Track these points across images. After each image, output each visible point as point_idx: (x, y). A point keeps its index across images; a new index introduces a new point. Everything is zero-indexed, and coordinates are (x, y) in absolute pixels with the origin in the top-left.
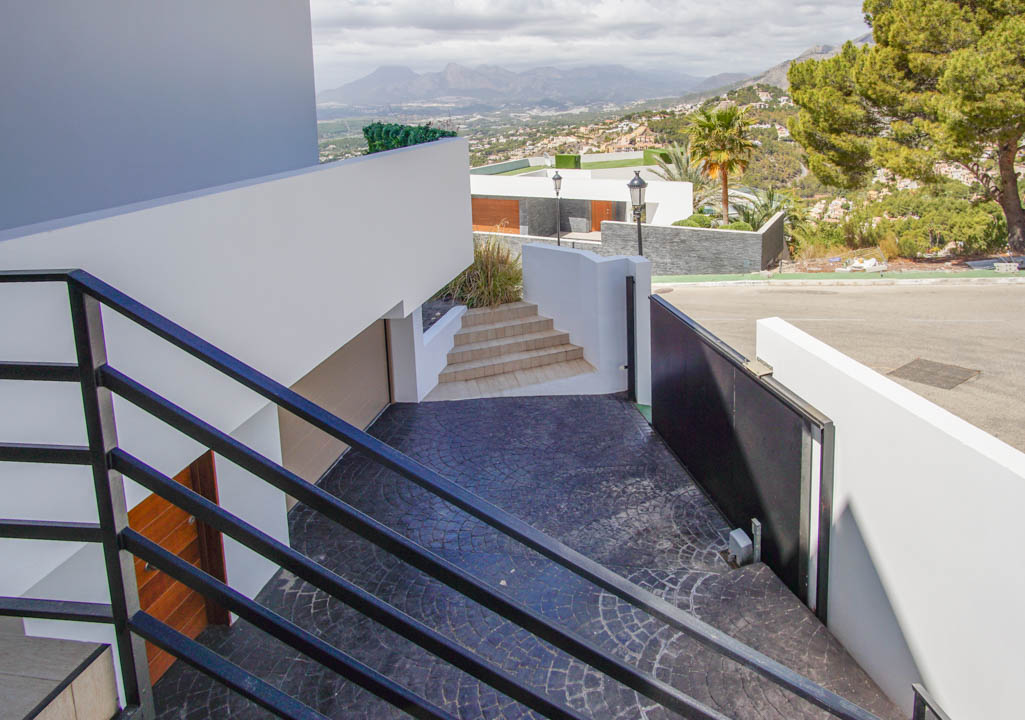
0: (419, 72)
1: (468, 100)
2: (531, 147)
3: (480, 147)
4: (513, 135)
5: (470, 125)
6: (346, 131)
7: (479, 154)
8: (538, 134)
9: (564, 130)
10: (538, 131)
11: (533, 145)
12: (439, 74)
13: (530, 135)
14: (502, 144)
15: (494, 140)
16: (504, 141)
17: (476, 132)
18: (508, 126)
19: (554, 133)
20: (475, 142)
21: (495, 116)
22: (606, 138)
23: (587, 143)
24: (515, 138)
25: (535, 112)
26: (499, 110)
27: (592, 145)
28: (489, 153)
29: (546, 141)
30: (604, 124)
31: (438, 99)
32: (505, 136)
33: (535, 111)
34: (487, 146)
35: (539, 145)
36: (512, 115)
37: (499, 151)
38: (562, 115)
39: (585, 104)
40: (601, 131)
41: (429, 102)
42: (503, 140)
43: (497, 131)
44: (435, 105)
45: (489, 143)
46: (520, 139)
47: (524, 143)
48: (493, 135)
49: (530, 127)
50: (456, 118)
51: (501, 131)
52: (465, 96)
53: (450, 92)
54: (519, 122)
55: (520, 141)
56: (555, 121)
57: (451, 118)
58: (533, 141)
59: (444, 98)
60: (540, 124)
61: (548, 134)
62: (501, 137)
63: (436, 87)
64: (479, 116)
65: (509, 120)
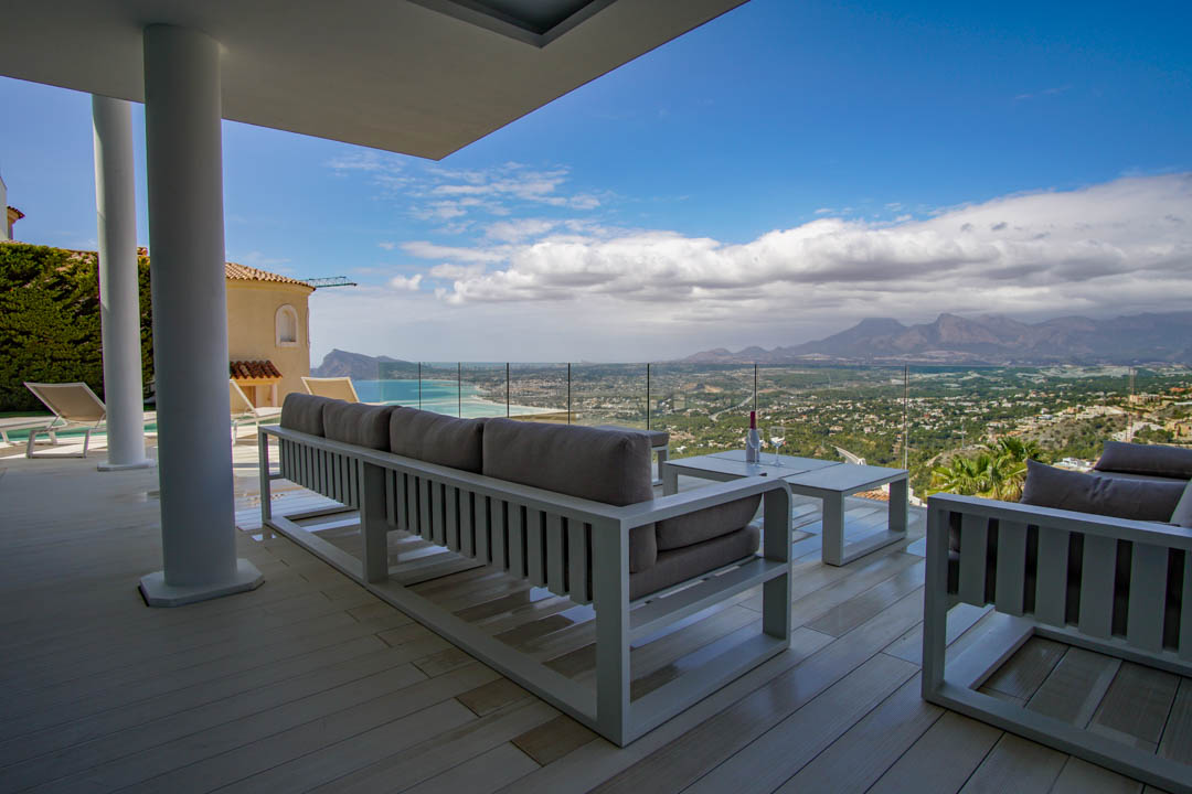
0: (907, 324)
1: (961, 356)
2: (1048, 416)
3: (977, 410)
4: (1020, 399)
5: (964, 384)
6: (828, 383)
7: (974, 419)
8: (1058, 401)
9: (1099, 397)
10: (1058, 397)
11: (1051, 413)
12: (929, 326)
13: (1045, 400)
14: (1005, 409)
15: (995, 404)
16: (1010, 405)
17: (972, 392)
18: (1015, 388)
19: (1082, 400)
20: (970, 404)
21: (996, 375)
22: (1175, 412)
23: (1141, 418)
24: (1023, 403)
25: (1052, 373)
26: (1002, 368)
27: (1149, 420)
28: (988, 418)
29: (1070, 410)
30: (1168, 393)
31: (926, 353)
32: (1009, 401)
33: (1053, 371)
34: (985, 410)
35: (1060, 414)
36: (1020, 375)
37: (1001, 417)
38: (1094, 378)
39: (1129, 363)
40: (1165, 403)
41: (916, 356)
42: (1006, 404)
43: (998, 393)
44: (922, 360)
45: (988, 407)
46: (1031, 405)
47: (1037, 410)
48: (993, 398)
49: (1047, 392)
50: (946, 374)
51: (1005, 395)
52: (959, 350)
53: (941, 347)
54: (1030, 385)
55: (1032, 407)
56: (1083, 385)
57: (941, 375)
58: (1053, 409)
59: (933, 353)
60: (1060, 389)
61: (1073, 401)
62: (1005, 400)
63: (925, 340)
64: (976, 375)
65: (1017, 382)
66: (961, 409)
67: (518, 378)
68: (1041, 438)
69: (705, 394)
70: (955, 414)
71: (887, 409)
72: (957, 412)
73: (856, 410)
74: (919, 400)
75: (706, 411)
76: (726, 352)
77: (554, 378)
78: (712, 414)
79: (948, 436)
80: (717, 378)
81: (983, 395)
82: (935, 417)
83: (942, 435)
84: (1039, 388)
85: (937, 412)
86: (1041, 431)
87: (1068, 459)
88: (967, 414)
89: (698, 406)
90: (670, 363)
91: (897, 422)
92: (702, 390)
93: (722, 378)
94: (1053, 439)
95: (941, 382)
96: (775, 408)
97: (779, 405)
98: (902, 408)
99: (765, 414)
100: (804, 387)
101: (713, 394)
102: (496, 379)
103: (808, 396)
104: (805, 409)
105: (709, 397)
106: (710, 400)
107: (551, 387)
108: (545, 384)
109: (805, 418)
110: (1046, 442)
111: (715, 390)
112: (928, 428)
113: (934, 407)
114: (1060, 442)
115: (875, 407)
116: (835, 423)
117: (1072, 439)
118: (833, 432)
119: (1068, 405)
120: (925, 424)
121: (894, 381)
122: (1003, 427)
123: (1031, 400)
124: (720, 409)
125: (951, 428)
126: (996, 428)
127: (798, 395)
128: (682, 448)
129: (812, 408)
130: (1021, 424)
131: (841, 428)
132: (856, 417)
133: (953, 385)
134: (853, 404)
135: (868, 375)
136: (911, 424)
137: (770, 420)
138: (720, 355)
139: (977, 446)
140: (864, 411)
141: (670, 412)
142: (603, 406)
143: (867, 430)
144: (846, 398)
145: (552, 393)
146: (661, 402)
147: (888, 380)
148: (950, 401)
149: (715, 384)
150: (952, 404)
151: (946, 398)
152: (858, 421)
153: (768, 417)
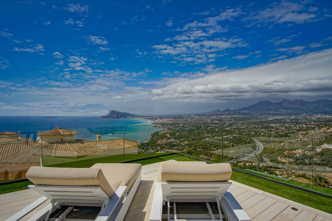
0: (273, 102)
2: (318, 130)
3: (295, 128)
4: (309, 125)
5: (291, 120)
6: (250, 119)
7: (295, 130)
8: (321, 125)
10: (321, 124)
11: (319, 129)
12: (279, 103)
13: (317, 125)
14: (304, 128)
15: (301, 126)
16: (306, 126)
17: (293, 122)
18: (307, 121)
19: (329, 125)
20: (293, 126)
21: (301, 117)
24: (310, 126)
25: (318, 116)
26: (302, 115)
28: (299, 130)
29: (325, 128)
31: (279, 111)
34: (298, 128)
35: (322, 129)
36: (308, 117)
37: (303, 130)
41: (276, 112)
43: (301, 123)
44: (278, 113)
45: (299, 127)
46: (312, 126)
47: (314, 128)
49: (317, 122)
50: (285, 117)
51: (304, 123)
52: (289, 110)
53: (283, 109)
54: (312, 120)
55: (313, 127)
56: (329, 120)
57: (284, 117)
58: (319, 128)
59: (281, 111)
60: (321, 121)
61: (326, 125)
62: (304, 125)
63: (278, 107)
64: (294, 117)
65: (307, 119)
66: (291, 127)
67: (161, 118)
68: (316, 137)
69: (214, 123)
70: (289, 129)
71: (268, 127)
72: (290, 128)
73: (258, 128)
74: (278, 125)
75: (214, 128)
76: (219, 111)
77: (171, 118)
78: (216, 128)
79: (287, 136)
80: (217, 118)
81: (297, 123)
82: (283, 130)
83: (285, 135)
84: (315, 121)
85: (283, 128)
86: (316, 135)
87: (326, 144)
88: (292, 129)
89: (212, 126)
90: (203, 114)
91: (271, 131)
92: (213, 122)
93: (219, 118)
94: (320, 138)
95: (284, 119)
96: (234, 127)
97: (235, 126)
98: (272, 127)
99: (231, 129)
100: (243, 121)
101: (217, 123)
102: (155, 118)
103: (243, 124)
104: (243, 127)
105: (214, 124)
106: (215, 125)
107: (170, 121)
108: (169, 120)
109: (243, 130)
110: (318, 138)
111: (217, 122)
112: (281, 133)
113: (282, 127)
114: (323, 139)
115: (264, 127)
116: (252, 132)
117: (326, 138)
118: (252, 134)
119: (324, 127)
120: (280, 132)
121: (269, 119)
122: (304, 133)
123: (312, 125)
124: (218, 127)
125: (288, 133)
126: (302, 134)
127: (241, 123)
128: (208, 138)
129: (245, 127)
130: (310, 132)
131: (254, 133)
132: (259, 130)
133: (288, 120)
134: (257, 126)
135: (261, 117)
136: (275, 132)
137: (233, 131)
138: (218, 111)
139: (296, 139)
140: (261, 128)
141: (204, 128)
142: (185, 126)
143: (262, 134)
144: (255, 124)
145: (170, 122)
146: (201, 125)
147: (268, 118)
148: (287, 125)
149: (217, 120)
150: (288, 126)
151: (286, 124)
152: (259, 131)
153: (232, 130)
